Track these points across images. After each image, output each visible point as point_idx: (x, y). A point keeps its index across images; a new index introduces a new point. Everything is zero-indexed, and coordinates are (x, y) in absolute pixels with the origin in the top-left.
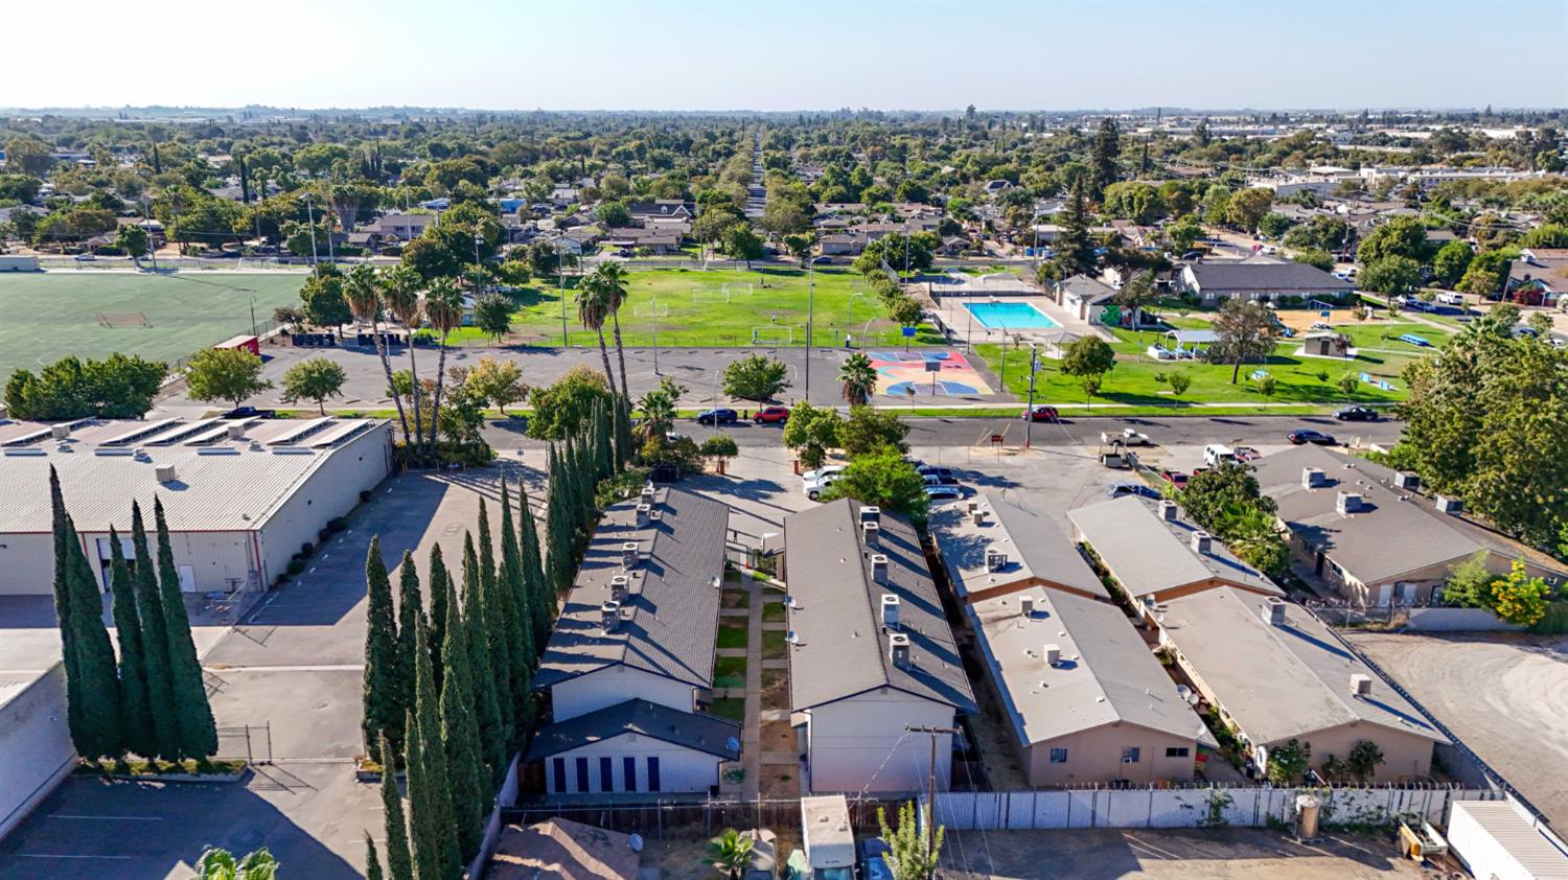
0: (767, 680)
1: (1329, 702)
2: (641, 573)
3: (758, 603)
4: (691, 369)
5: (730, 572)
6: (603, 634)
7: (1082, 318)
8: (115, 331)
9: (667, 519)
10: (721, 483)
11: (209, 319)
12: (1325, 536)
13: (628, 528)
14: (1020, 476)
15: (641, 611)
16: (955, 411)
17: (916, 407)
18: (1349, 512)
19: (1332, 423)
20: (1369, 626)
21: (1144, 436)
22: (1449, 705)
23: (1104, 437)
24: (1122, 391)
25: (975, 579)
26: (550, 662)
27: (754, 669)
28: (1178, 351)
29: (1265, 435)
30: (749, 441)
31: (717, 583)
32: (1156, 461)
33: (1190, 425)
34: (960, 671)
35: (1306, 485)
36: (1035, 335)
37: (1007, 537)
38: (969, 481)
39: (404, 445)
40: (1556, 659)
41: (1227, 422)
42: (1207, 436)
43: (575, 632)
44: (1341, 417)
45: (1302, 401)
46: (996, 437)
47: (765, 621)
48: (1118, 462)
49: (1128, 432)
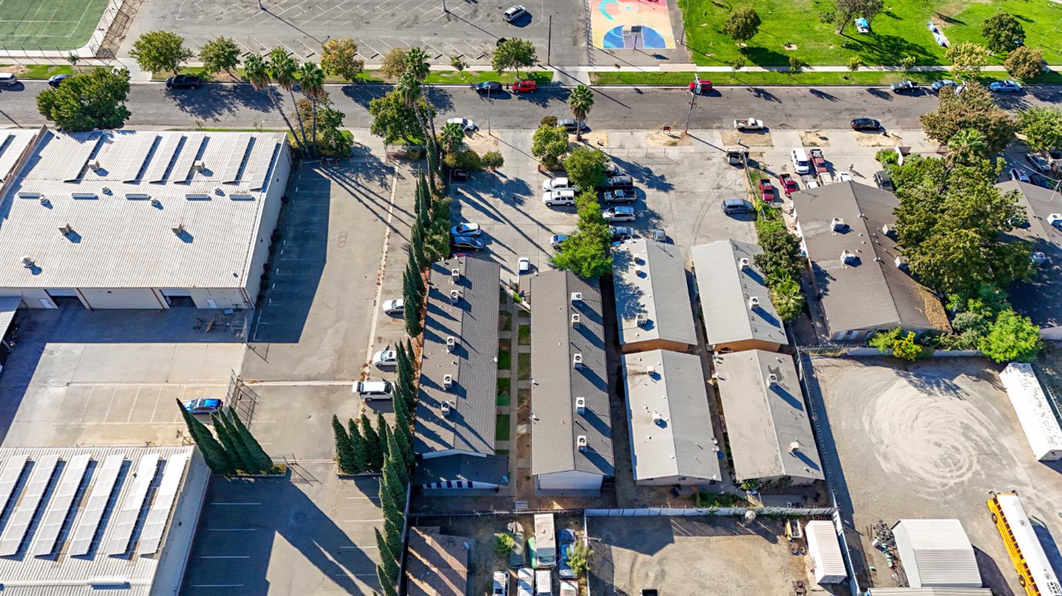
0: (521, 401)
1: (776, 458)
2: (456, 358)
3: (517, 323)
4: (469, 1)
5: (502, 293)
6: (442, 416)
9: (468, 295)
10: (492, 185)
12: (828, 282)
14: (673, 175)
15: (460, 398)
16: (645, 75)
20: (828, 352)
21: (760, 124)
23: (735, 122)
24: (763, 46)
27: (514, 389)
29: (839, 115)
30: (509, 120)
32: (761, 155)
33: (794, 100)
34: (609, 441)
35: (832, 228)
37: (652, 294)
39: (296, 145)
40: (911, 382)
41: (820, 94)
42: (802, 116)
43: (429, 407)
44: (895, 91)
45: (878, 63)
46: (667, 128)
47: (519, 344)
48: (737, 160)
49: (751, 121)
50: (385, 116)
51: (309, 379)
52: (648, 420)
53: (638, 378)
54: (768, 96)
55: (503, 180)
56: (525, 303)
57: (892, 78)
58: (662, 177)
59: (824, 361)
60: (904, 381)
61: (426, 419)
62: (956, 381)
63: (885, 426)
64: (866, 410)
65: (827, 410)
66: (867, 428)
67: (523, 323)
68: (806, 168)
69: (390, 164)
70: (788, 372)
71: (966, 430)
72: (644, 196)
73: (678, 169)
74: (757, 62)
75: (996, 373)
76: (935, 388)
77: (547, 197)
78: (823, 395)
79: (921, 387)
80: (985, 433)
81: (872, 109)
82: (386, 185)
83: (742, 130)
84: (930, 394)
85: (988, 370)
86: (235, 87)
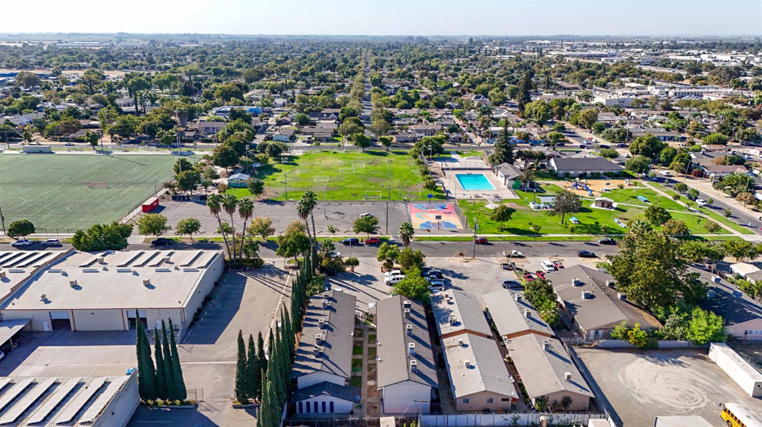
0: (370, 369)
1: (556, 382)
2: (325, 331)
3: (367, 334)
4: (339, 213)
5: (357, 321)
6: (314, 357)
7: (505, 184)
8: (95, 191)
9: (334, 305)
10: (352, 277)
11: (132, 184)
12: (576, 308)
13: (319, 309)
14: (469, 273)
15: (326, 348)
16: (446, 238)
17: (431, 236)
18: (586, 298)
19: (597, 245)
20: (585, 346)
21: (520, 253)
22: (604, 379)
23: (504, 253)
24: (516, 227)
25: (445, 328)
26: (296, 367)
27: (365, 364)
28: (542, 205)
29: (568, 252)
30: (363, 254)
31: (352, 334)
32: (523, 266)
33: (540, 246)
34: (434, 372)
35: (573, 285)
36: (484, 194)
37: (458, 310)
38: (449, 275)
39: (229, 260)
40: (647, 360)
41: (555, 244)
42: (546, 252)
44: (601, 243)
45: (588, 233)
46: (461, 255)
47: (369, 343)
48: (507, 267)
49: (514, 251)
52: (462, 367)
54: (523, 245)
55: (359, 275)
56: (373, 325)
57: (598, 239)
58: (462, 274)
59: (584, 350)
60: (642, 359)
61: (301, 361)
62: (679, 359)
63: (635, 381)
64: (619, 373)
65: (591, 373)
66: (622, 381)
67: (372, 333)
68: (553, 269)
69: (286, 270)
71: (694, 383)
72: (450, 281)
73: (470, 271)
74: (513, 233)
75: (706, 356)
76: (666, 363)
77: (387, 279)
78: (587, 366)
79: (655, 362)
80: (707, 383)
81: (590, 249)
82: (283, 278)
83: (509, 256)
84: (662, 365)
85: (700, 354)
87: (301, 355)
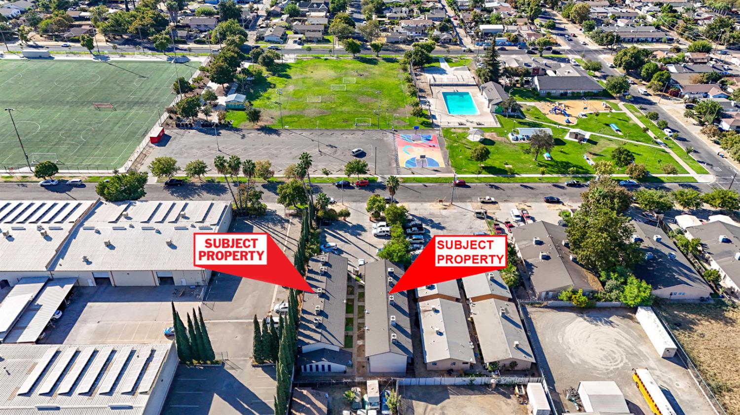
1: (507, 350)
2: (323, 300)
3: (357, 291)
4: (332, 147)
5: (349, 278)
6: (314, 327)
7: (489, 107)
8: (102, 113)
9: (330, 272)
10: (344, 227)
11: (136, 103)
13: (316, 273)
14: (446, 222)
15: (325, 319)
16: (428, 178)
17: (415, 176)
18: (543, 259)
19: (562, 188)
20: (536, 305)
21: (493, 199)
22: (547, 339)
23: (479, 199)
24: (493, 165)
25: (421, 291)
26: (301, 336)
28: (520, 136)
29: (535, 198)
30: (353, 199)
31: (345, 301)
32: (494, 213)
33: (512, 189)
34: (410, 340)
35: (534, 243)
36: (467, 121)
38: (428, 225)
39: (236, 208)
40: (585, 319)
41: (526, 187)
42: (516, 196)
43: (306, 324)
44: (567, 185)
45: (557, 173)
46: (441, 201)
47: (359, 301)
48: (480, 216)
49: (488, 198)
50: (285, 193)
51: (237, 319)
52: (432, 333)
53: (426, 313)
54: (497, 188)
55: (350, 225)
56: (362, 282)
57: (565, 180)
58: (439, 223)
59: (534, 309)
60: (581, 319)
61: (305, 330)
62: (611, 319)
63: (571, 341)
64: (560, 333)
65: (537, 333)
66: (561, 342)
67: (361, 291)
68: (519, 219)
69: (287, 218)
70: (513, 311)
71: (618, 343)
72: (429, 232)
73: (447, 220)
74: (490, 173)
75: (633, 315)
76: (599, 322)
77: (374, 231)
78: (535, 326)
79: (591, 322)
80: (629, 344)
81: (555, 193)
82: (284, 228)
83: (483, 202)
84: (596, 325)
85: (629, 314)
86: (202, 185)
87: (304, 323)
